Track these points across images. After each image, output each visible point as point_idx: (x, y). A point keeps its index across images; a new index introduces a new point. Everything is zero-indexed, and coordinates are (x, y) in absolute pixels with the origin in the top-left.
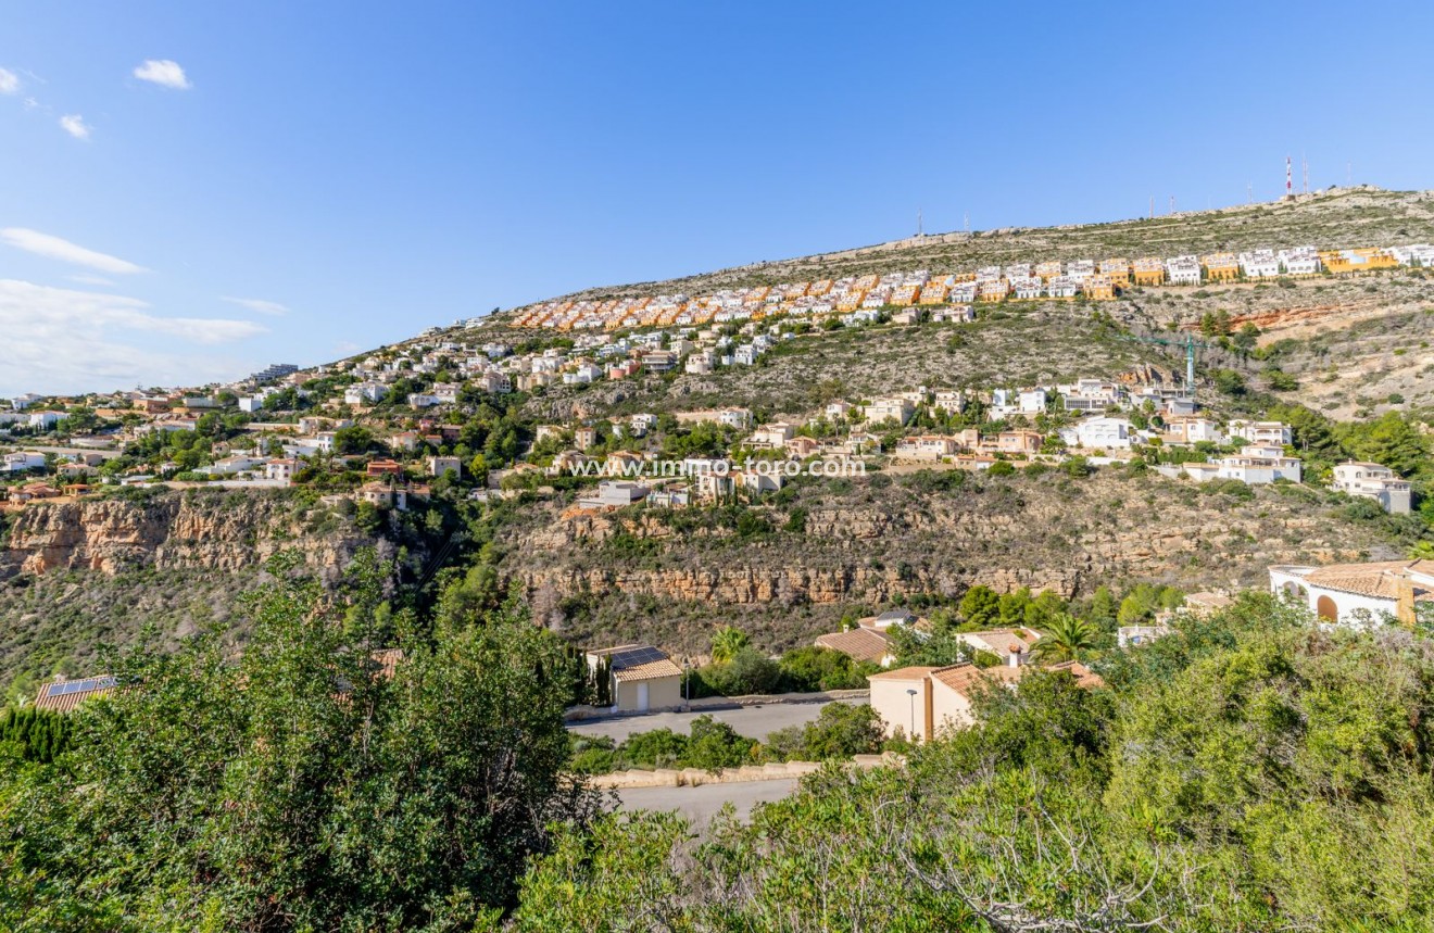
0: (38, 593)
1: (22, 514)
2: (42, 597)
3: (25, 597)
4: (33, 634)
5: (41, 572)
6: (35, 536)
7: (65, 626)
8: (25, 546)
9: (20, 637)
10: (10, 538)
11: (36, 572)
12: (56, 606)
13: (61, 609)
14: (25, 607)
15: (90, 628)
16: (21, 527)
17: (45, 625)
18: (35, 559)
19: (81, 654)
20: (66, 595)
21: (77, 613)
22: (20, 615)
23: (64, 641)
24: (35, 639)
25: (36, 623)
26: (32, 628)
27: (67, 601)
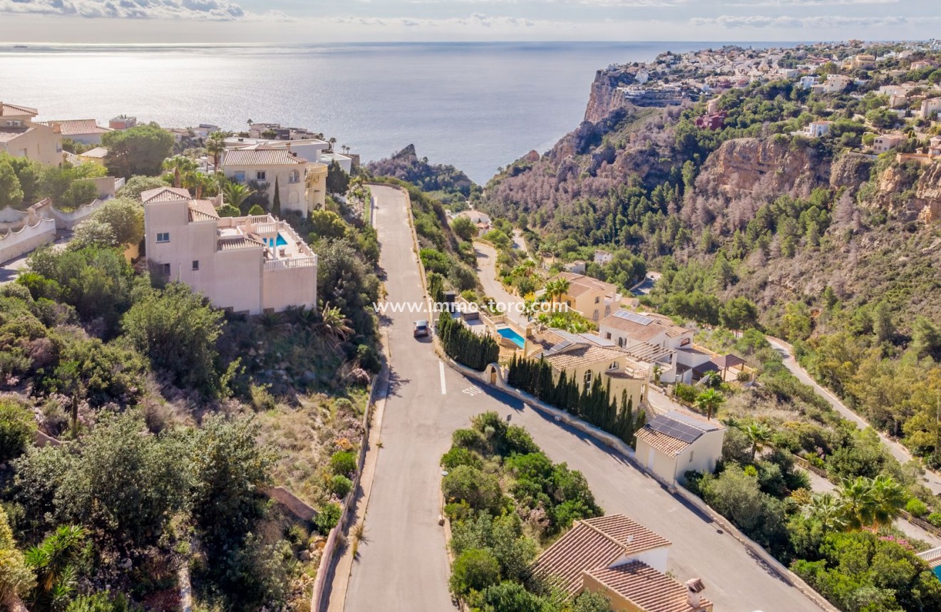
0: (917, 239)
1: (926, 168)
2: (917, 245)
3: (908, 242)
4: (898, 274)
5: (928, 223)
6: (930, 189)
7: (918, 274)
8: (923, 197)
9: (889, 273)
10: (916, 188)
11: (925, 221)
12: (922, 255)
13: (922, 258)
14: (905, 249)
15: (930, 281)
16: (924, 180)
17: (908, 269)
18: (927, 209)
19: (914, 303)
20: (932, 246)
21: (929, 266)
22: (899, 256)
23: (911, 287)
24: (898, 278)
25: (904, 265)
26: (900, 269)
27: (930, 253)
